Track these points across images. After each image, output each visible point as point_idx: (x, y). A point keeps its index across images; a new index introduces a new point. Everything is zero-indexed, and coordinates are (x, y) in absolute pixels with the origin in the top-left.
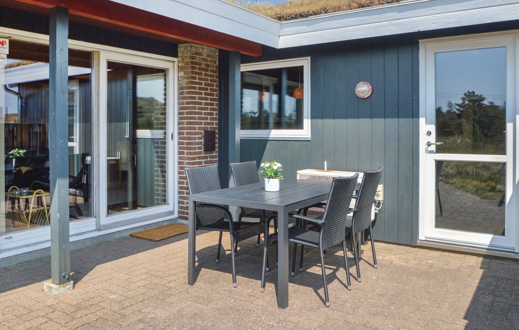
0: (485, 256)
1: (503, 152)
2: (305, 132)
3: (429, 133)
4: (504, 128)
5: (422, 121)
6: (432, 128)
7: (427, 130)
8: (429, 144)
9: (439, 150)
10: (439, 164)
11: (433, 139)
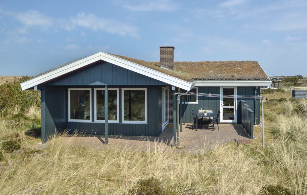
0: (231, 124)
1: (234, 106)
2: (197, 103)
3: (222, 103)
4: (234, 102)
5: (221, 101)
6: (222, 102)
7: (221, 102)
8: (222, 105)
9: (223, 106)
10: (223, 108)
11: (222, 104)
